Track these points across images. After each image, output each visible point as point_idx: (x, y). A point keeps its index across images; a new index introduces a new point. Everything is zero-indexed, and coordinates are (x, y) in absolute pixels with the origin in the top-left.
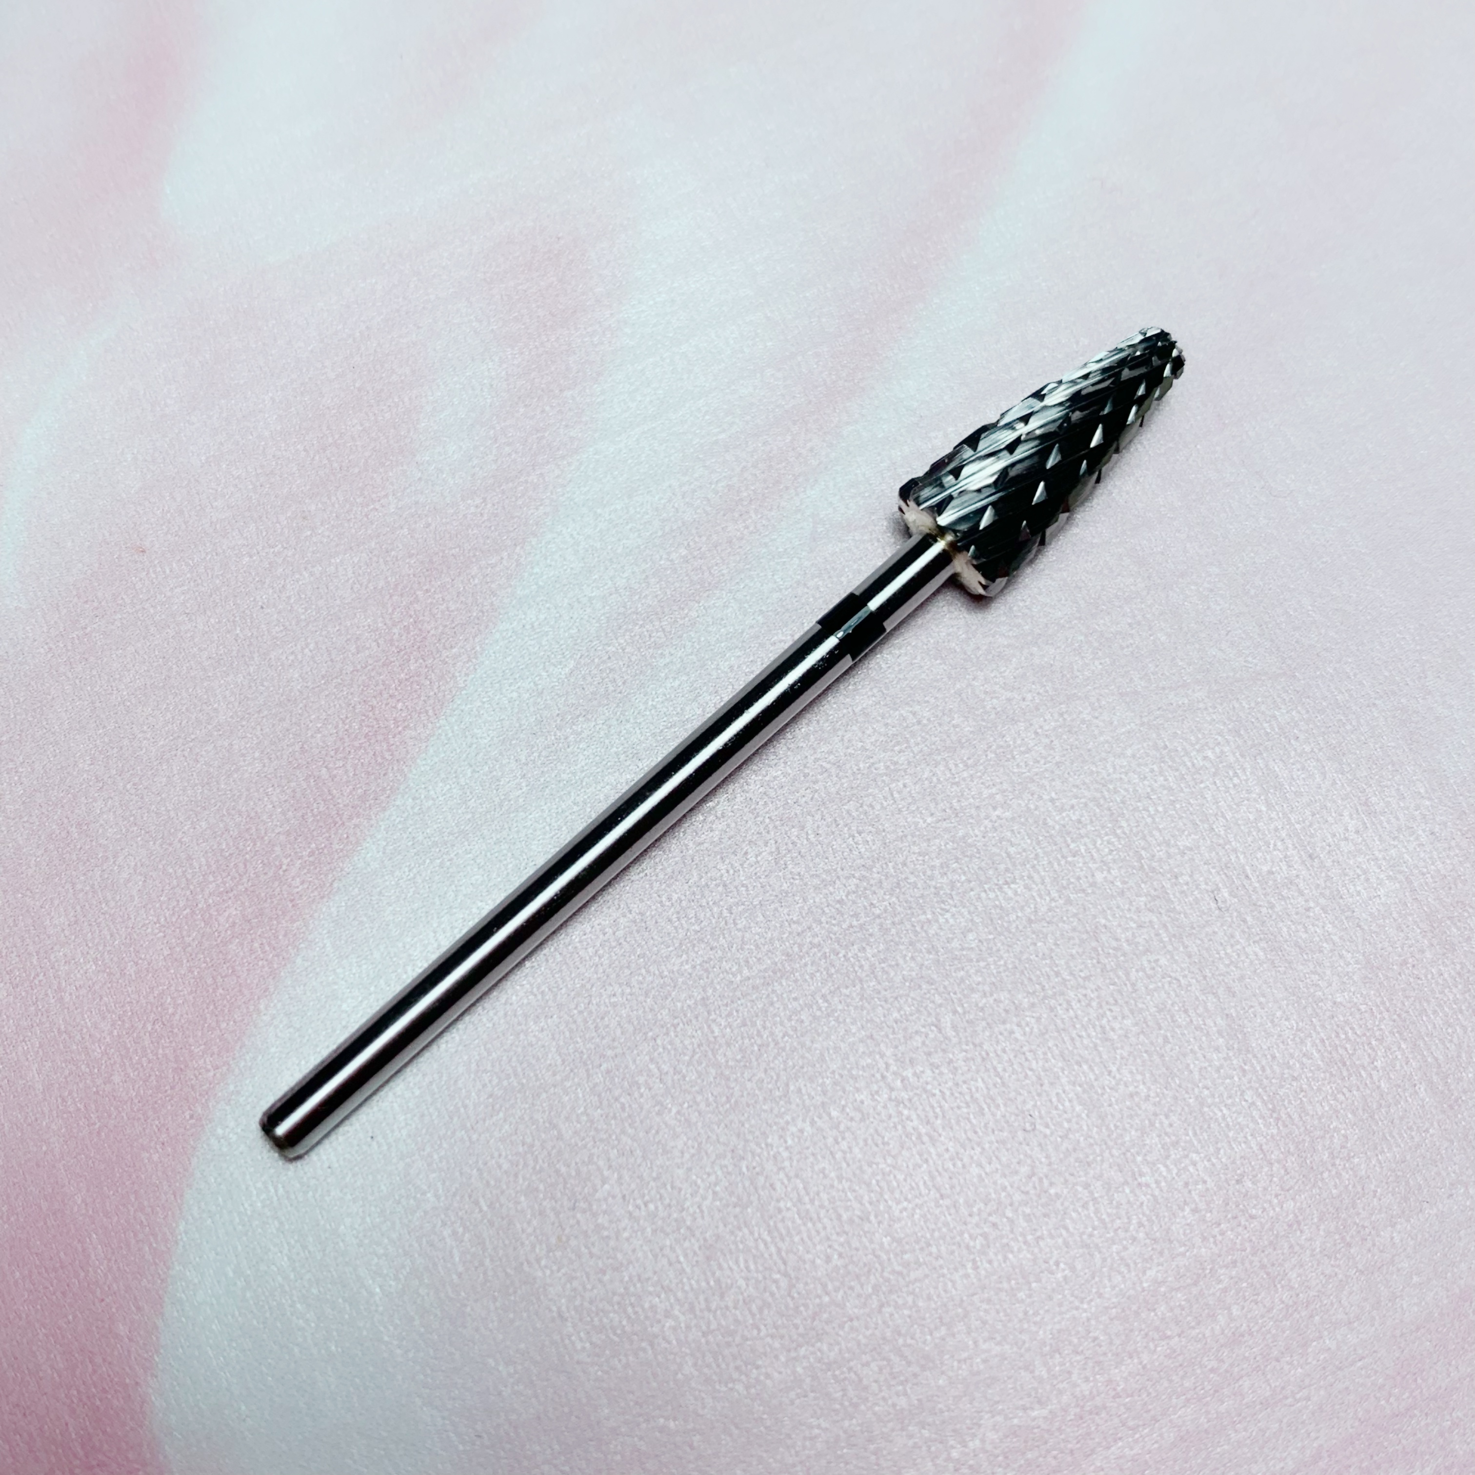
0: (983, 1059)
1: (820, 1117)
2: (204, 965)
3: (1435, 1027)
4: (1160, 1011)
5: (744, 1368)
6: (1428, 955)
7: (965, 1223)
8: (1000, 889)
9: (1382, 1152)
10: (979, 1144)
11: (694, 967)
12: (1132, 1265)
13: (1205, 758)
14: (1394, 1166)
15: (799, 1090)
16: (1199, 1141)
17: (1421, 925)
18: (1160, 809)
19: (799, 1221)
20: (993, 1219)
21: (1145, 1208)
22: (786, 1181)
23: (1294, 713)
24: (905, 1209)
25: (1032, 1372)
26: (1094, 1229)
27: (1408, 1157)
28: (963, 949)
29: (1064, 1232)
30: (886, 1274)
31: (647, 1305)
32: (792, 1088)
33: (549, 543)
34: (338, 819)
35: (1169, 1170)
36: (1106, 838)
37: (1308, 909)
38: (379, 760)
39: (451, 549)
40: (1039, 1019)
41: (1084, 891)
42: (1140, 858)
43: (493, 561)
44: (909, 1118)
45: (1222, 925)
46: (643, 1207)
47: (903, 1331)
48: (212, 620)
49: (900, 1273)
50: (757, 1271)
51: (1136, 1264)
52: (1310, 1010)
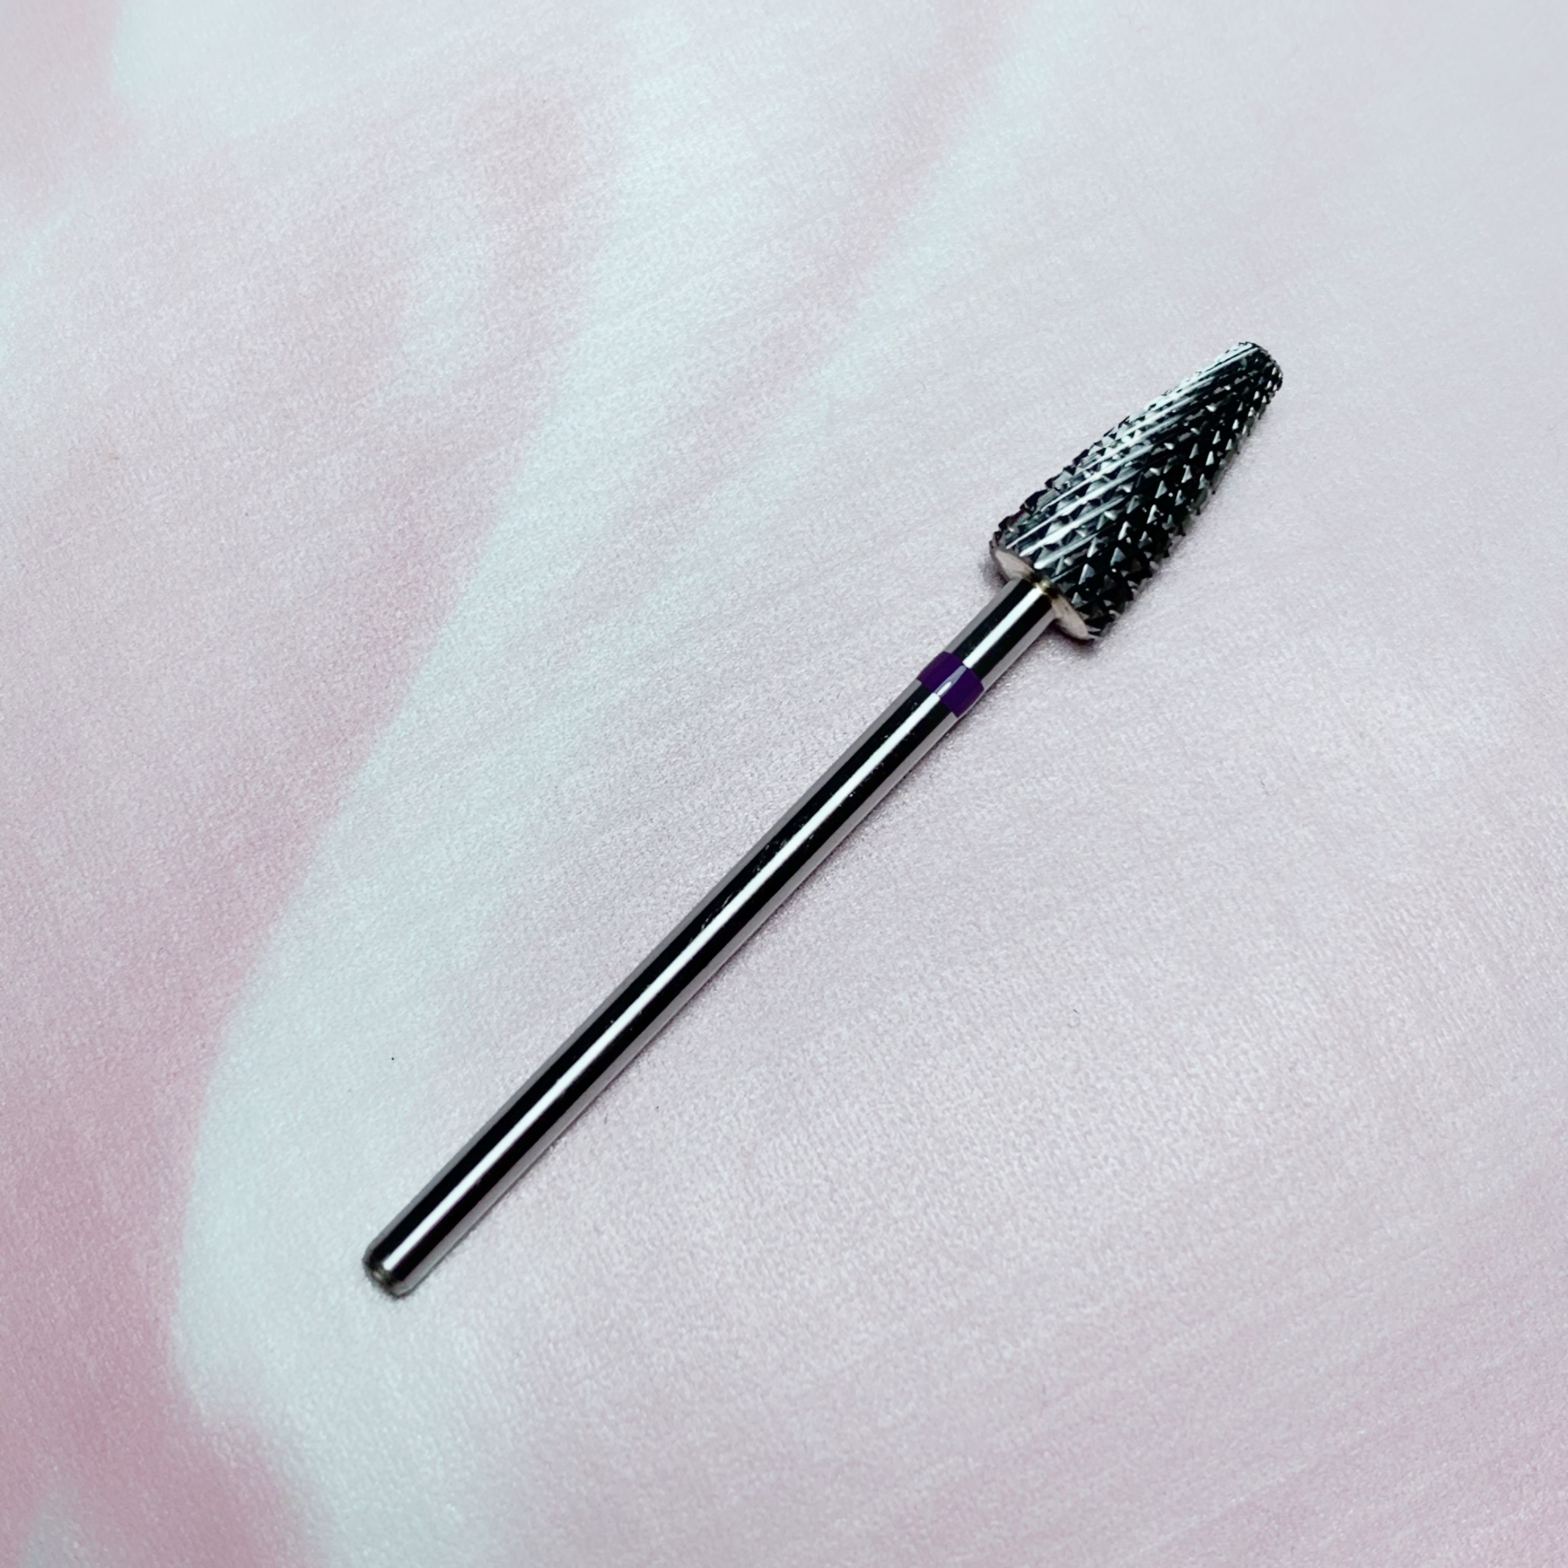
0: (1024, 956)
2: (207, 891)
3: (1495, 906)
5: (787, 1274)
6: (1487, 832)
7: (1010, 1121)
8: (1038, 781)
9: (1442, 1035)
10: (1022, 1041)
12: (1183, 1158)
13: (1249, 638)
14: (1454, 1049)
15: (835, 995)
16: (1250, 1030)
18: (1203, 693)
20: (1040, 1116)
21: (1195, 1099)
22: (824, 1087)
24: (948, 1109)
25: (1084, 1269)
26: (1143, 1121)
27: (1469, 1040)
28: (1000, 845)
30: (930, 1175)
31: (685, 1215)
32: (827, 993)
33: (548, 436)
34: (340, 735)
37: (1359, 790)
38: (380, 672)
39: (445, 445)
40: (1082, 912)
43: (490, 457)
44: (949, 1019)
45: (1270, 810)
47: (950, 1231)
48: (195, 530)
49: (944, 1174)
50: (798, 1177)
51: (1187, 1155)
52: (1363, 892)
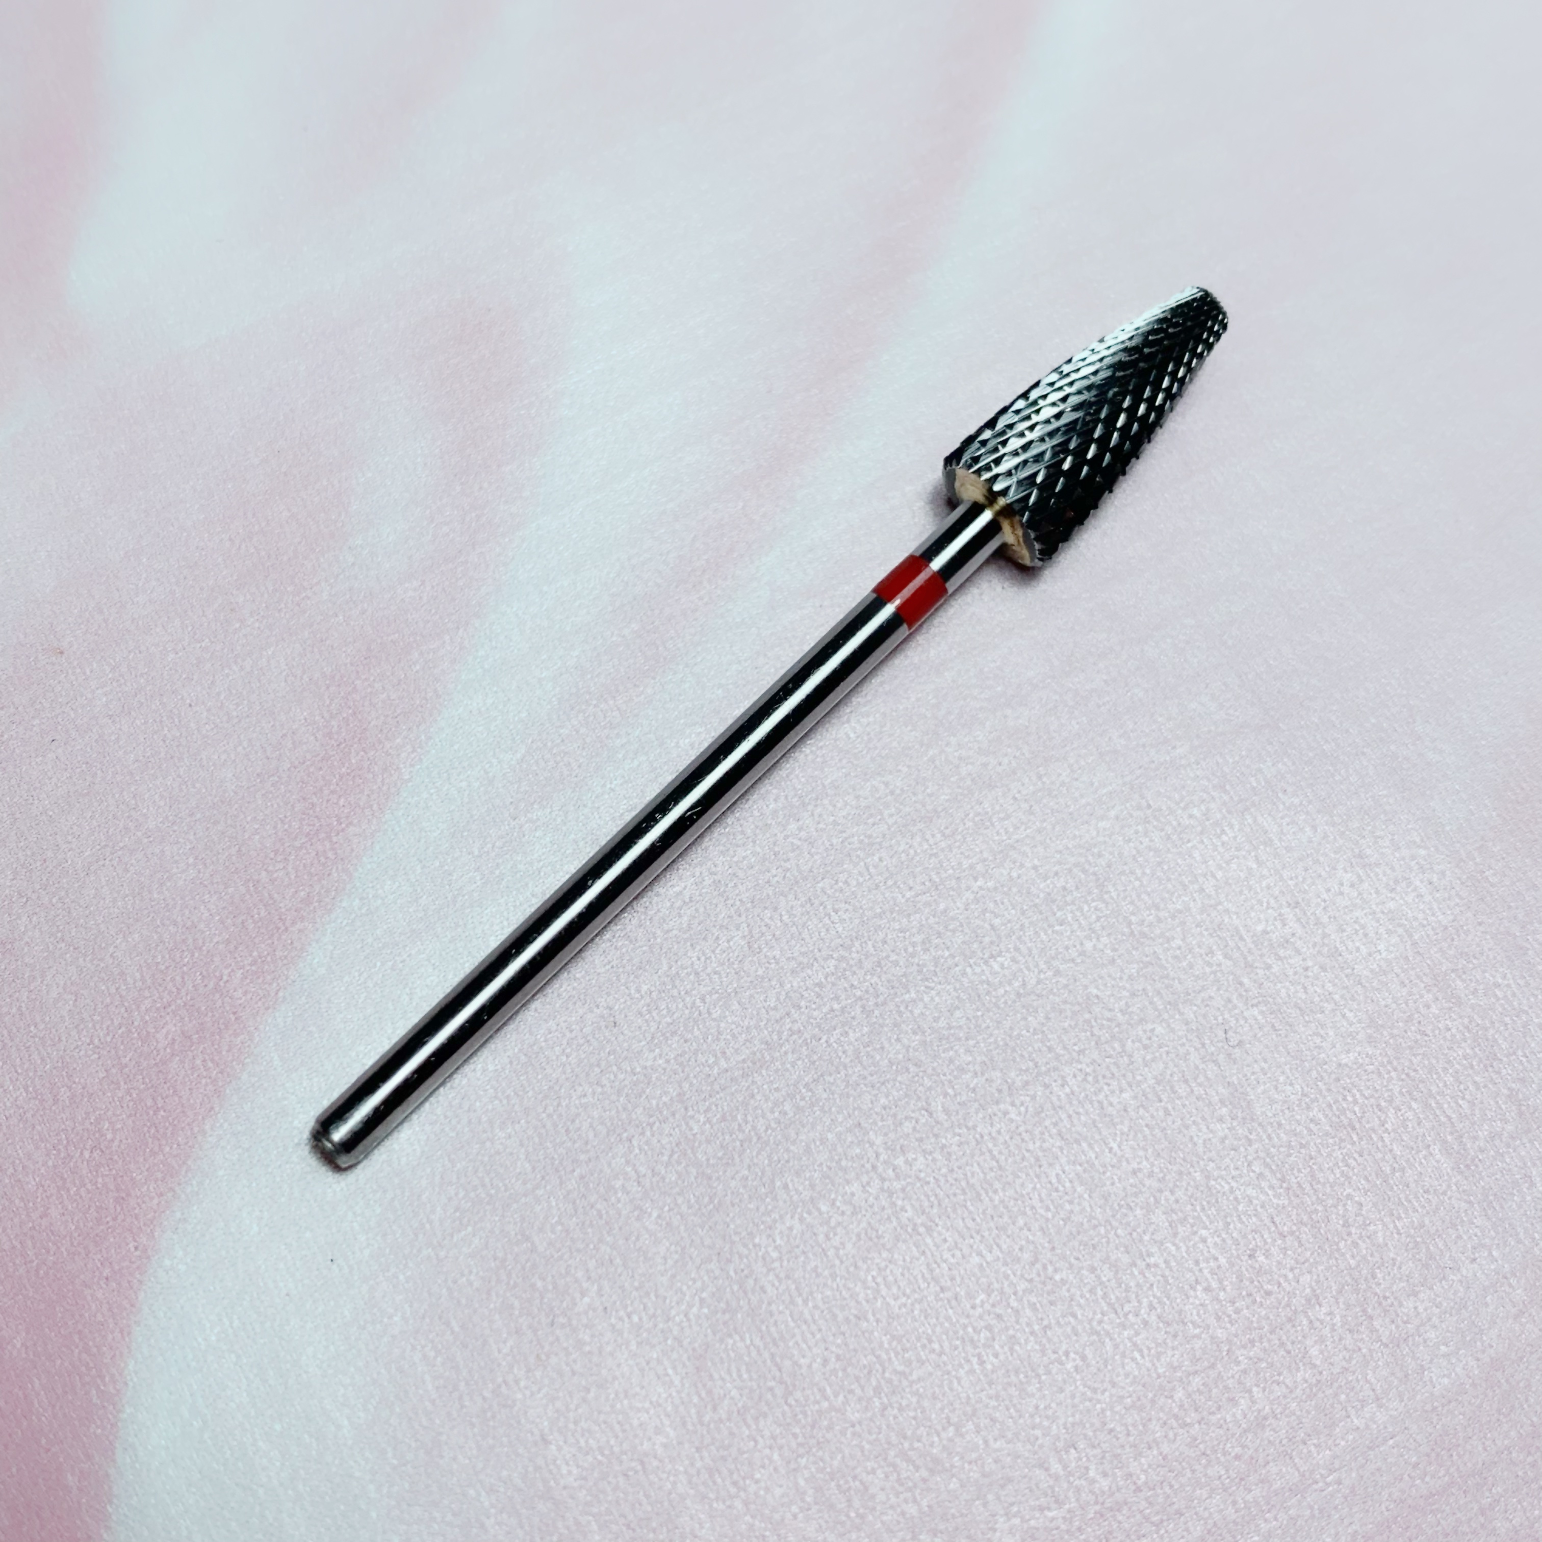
0: (978, 1143)
1: (809, 1213)
2: (142, 1087)
3: (1446, 1085)
4: (1158, 1083)
5: (741, 1483)
6: (1434, 1009)
7: (968, 1316)
8: (986, 963)
9: (1399, 1218)
10: (978, 1232)
11: (668, 1061)
12: (1146, 1352)
13: (1191, 816)
14: (1412, 1231)
15: (786, 1186)
16: (1208, 1217)
17: (1424, 979)
18: (1148, 871)
19: (792, 1324)
20: (998, 1310)
21: (1155, 1289)
22: (777, 1284)
23: (1280, 765)
24: (905, 1305)
25: (1047, 1470)
26: (1103, 1314)
27: (1427, 1222)
28: (950, 1028)
29: (1072, 1319)
30: (887, 1375)
31: (635, 1422)
32: (778, 1184)
33: (493, 624)
34: (280, 925)
35: (1178, 1248)
36: (1094, 904)
37: (1306, 969)
38: (323, 859)
39: (390, 634)
40: (1033, 1098)
41: (1073, 960)
42: (1130, 924)
43: (435, 646)
44: (903, 1209)
45: (1218, 989)
46: (626, 1319)
47: (909, 1433)
48: (137, 722)
49: (903, 1373)
50: (751, 1379)
51: (1149, 1349)
52: (1314, 1074)
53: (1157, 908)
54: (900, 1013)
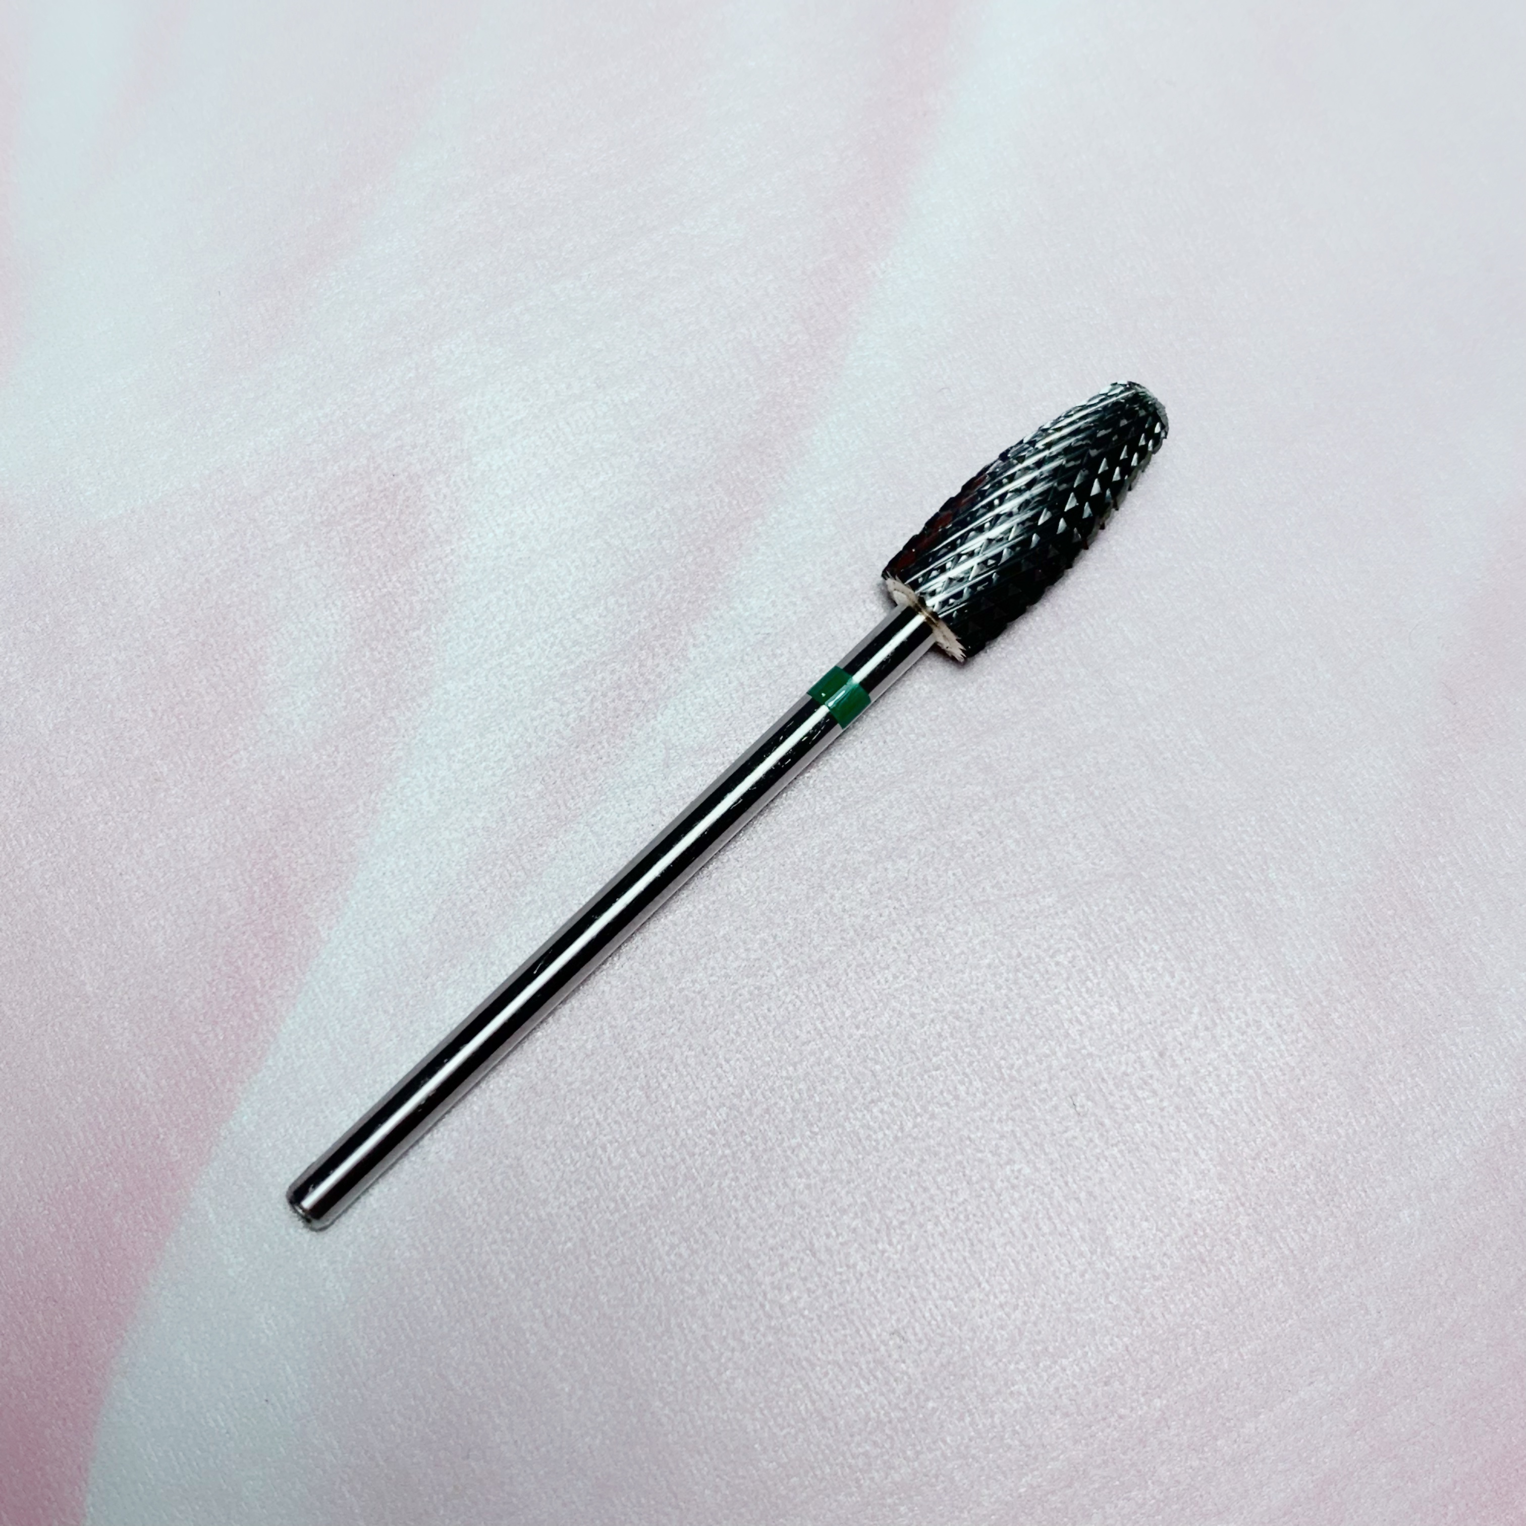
0: (857, 1281)
1: (702, 1350)
2: (90, 1240)
3: (1289, 1219)
4: (1024, 1220)
6: (1280, 1147)
7: (847, 1444)
8: (867, 1108)
9: (1244, 1345)
10: (857, 1366)
11: (572, 1209)
16: (1068, 1346)
17: (1272, 1118)
19: (687, 1455)
20: (873, 1437)
21: (1018, 1415)
23: (1141, 912)
24: (789, 1434)
26: (971, 1439)
27: (1269, 1349)
28: (833, 1171)
29: (942, 1445)
30: (773, 1499)
32: (674, 1323)
35: (1040, 1376)
36: (966, 1050)
37: (1162, 1109)
38: (248, 1021)
40: (909, 1237)
41: (947, 1104)
42: (1000, 1068)
45: (1081, 1130)
46: (535, 1451)
48: (72, 891)
49: (787, 1497)
53: (1025, 1051)
54: (787, 1158)
